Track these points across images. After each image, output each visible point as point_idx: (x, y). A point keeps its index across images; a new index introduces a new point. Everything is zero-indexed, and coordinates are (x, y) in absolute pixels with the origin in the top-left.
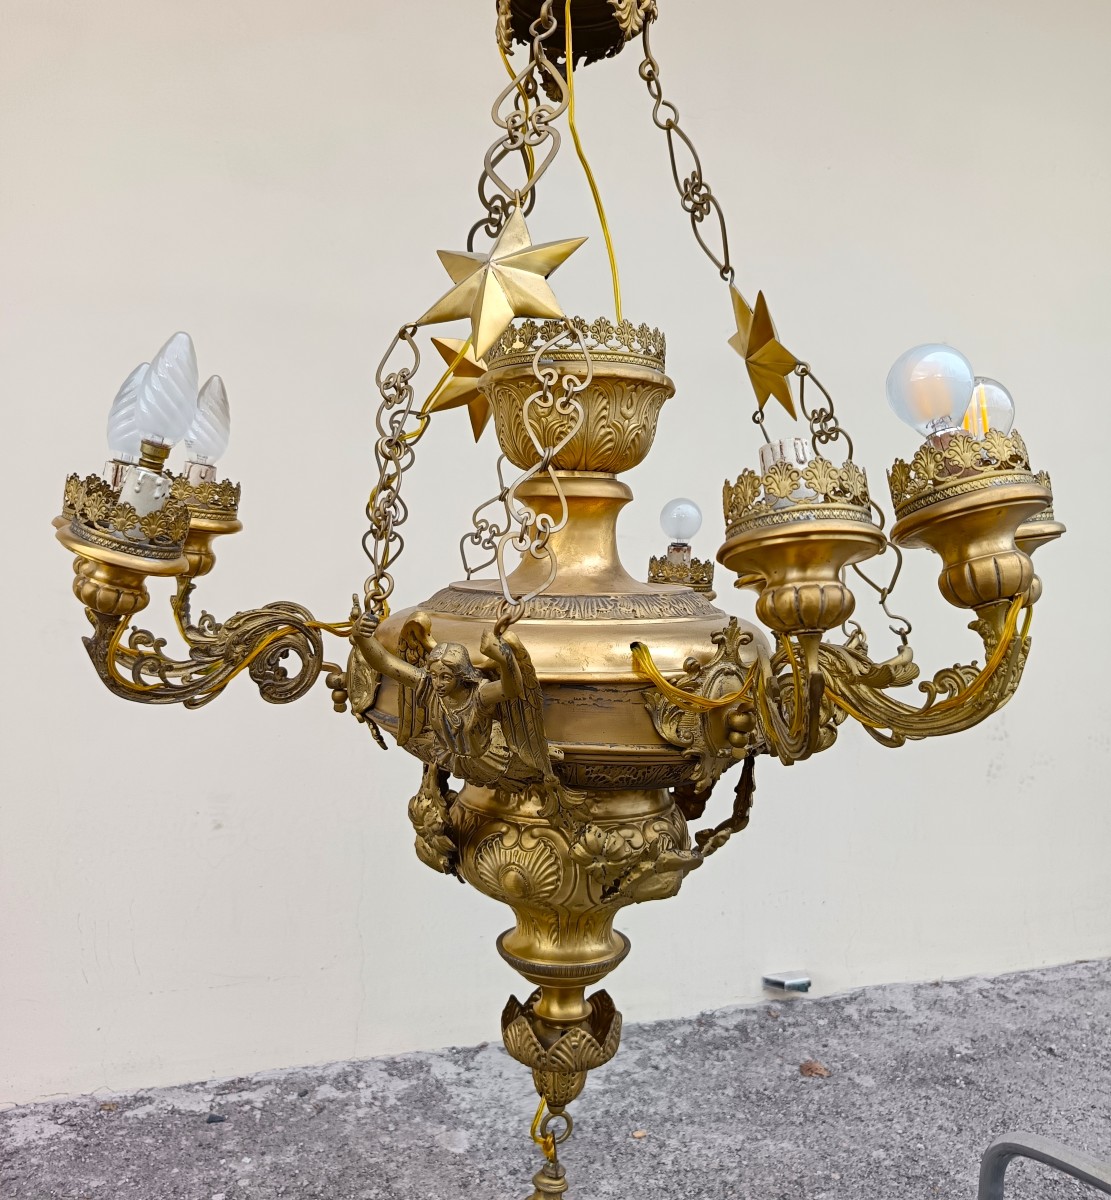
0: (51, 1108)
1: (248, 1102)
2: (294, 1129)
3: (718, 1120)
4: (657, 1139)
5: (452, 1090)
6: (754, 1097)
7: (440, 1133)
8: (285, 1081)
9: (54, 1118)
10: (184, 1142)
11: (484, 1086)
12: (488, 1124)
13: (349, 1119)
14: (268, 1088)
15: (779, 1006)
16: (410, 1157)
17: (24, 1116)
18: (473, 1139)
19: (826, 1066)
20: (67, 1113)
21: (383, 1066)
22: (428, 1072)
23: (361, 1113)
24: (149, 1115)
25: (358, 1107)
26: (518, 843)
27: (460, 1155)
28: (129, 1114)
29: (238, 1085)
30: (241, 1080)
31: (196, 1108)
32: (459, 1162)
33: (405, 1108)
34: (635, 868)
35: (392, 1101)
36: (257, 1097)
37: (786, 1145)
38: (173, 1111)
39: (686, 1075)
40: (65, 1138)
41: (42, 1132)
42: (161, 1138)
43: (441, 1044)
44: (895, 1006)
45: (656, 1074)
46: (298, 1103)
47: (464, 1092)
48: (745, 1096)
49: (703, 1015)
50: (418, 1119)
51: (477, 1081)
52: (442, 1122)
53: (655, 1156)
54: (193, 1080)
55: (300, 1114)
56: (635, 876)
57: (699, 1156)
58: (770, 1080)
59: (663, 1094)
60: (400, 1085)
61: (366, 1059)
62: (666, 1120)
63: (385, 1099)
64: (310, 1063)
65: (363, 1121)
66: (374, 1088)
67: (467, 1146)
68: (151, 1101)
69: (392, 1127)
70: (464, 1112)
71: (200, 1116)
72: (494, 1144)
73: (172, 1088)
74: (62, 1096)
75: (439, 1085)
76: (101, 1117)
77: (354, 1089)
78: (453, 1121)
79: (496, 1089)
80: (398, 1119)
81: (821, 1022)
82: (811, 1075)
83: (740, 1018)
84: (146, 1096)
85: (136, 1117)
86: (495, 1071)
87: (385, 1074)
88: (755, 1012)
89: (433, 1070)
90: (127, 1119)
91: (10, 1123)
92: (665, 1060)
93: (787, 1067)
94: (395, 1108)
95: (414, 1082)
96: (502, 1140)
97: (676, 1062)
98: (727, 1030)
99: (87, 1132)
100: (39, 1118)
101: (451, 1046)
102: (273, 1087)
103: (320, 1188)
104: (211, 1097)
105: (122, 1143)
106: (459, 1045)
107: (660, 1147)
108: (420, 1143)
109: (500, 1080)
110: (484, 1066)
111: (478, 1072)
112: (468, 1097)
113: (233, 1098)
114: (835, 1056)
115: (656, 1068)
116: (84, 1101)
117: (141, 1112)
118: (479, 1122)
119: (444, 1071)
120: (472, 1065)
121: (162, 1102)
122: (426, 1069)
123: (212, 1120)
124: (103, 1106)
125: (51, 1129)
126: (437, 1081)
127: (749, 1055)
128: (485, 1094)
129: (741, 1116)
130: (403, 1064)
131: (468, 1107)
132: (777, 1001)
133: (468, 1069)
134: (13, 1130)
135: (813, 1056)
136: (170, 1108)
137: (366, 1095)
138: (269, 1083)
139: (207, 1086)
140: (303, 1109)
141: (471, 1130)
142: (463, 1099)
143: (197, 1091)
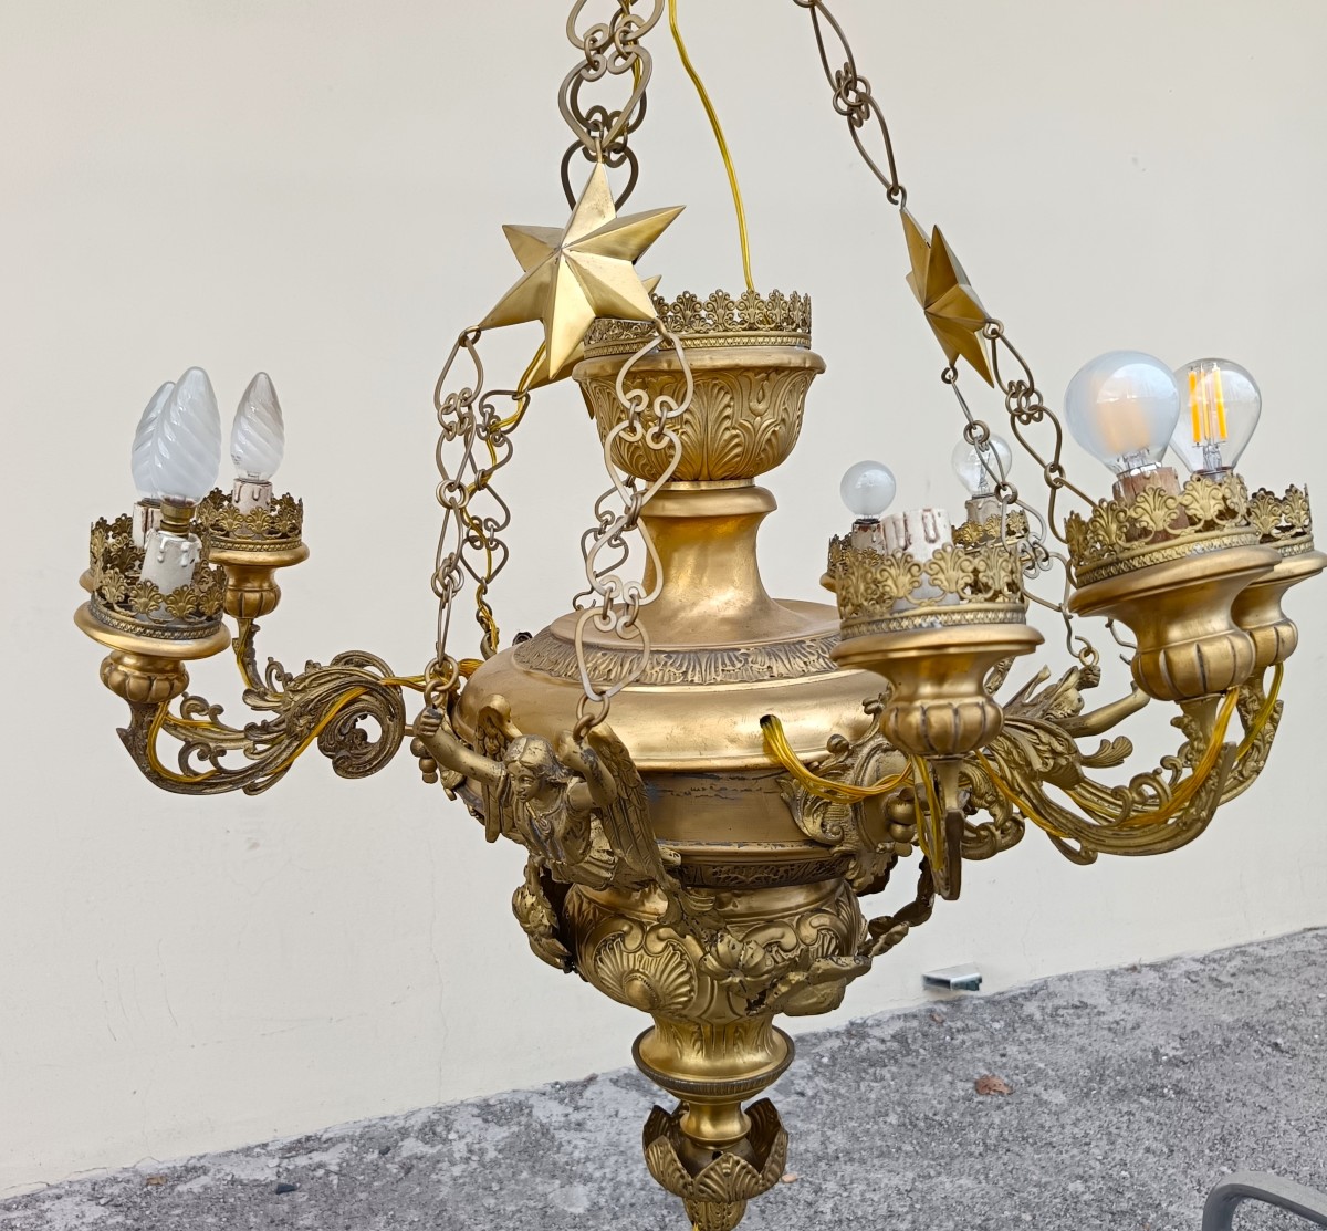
0: (89, 1185)
1: (320, 1165)
2: (380, 1195)
3: (881, 1155)
4: (811, 1183)
5: (561, 1135)
6: (922, 1124)
7: (553, 1190)
8: (361, 1136)
9: (94, 1198)
10: (253, 1219)
11: (599, 1129)
12: (609, 1176)
13: (444, 1179)
14: (342, 1147)
15: (944, 1008)
16: (521, 1222)
17: (59, 1197)
18: (593, 1195)
19: (1006, 1080)
20: (108, 1191)
21: (476, 1111)
22: (530, 1114)
23: (457, 1171)
24: (206, 1188)
25: (453, 1164)
26: (643, 946)
27: (579, 1216)
28: (181, 1188)
29: (305, 1145)
30: (308, 1138)
31: (260, 1176)
32: (579, 1224)
33: (508, 1161)
34: (783, 979)
35: (491, 1154)
36: (331, 1158)
37: (965, 1181)
38: (233, 1182)
39: (839, 1101)
40: (111, 1222)
41: (84, 1216)
42: (225, 1215)
43: (541, 1080)
44: (1085, 1000)
45: (803, 1102)
46: (381, 1163)
47: (576, 1138)
48: (911, 1123)
49: (852, 1024)
50: (525, 1175)
51: (589, 1123)
52: (553, 1176)
53: (810, 1204)
54: (252, 1143)
55: (384, 1176)
56: (784, 989)
57: (863, 1200)
58: (940, 1103)
59: (814, 1127)
60: (498, 1134)
61: (453, 1104)
62: (820, 1159)
63: (482, 1152)
64: (389, 1112)
65: (461, 1181)
66: (469, 1139)
67: (587, 1204)
68: (205, 1171)
69: (495, 1187)
70: (579, 1162)
71: (266, 1185)
72: (618, 1200)
73: (227, 1154)
74: (99, 1172)
75: (545, 1131)
76: (149, 1193)
77: (445, 1141)
78: (567, 1174)
79: (613, 1131)
80: (501, 1175)
81: (997, 1026)
82: (988, 1094)
83: (897, 1026)
84: (198, 1165)
85: (190, 1192)
86: (610, 1110)
87: (479, 1121)
88: (915, 1016)
89: (535, 1112)
90: (180, 1195)
91: (44, 1207)
92: (811, 1084)
93: (959, 1085)
94: (495, 1163)
95: (515, 1129)
96: (628, 1194)
97: (825, 1086)
98: (883, 1041)
99: (136, 1213)
100: (78, 1199)
101: (553, 1081)
102: (348, 1145)
104: (276, 1161)
105: (178, 1224)
106: (563, 1080)
107: (816, 1193)
108: (532, 1204)
109: (617, 1120)
110: (596, 1103)
111: (590, 1112)
112: (581, 1143)
113: (302, 1161)
114: (1017, 1067)
115: (802, 1094)
116: (127, 1175)
117: (196, 1185)
118: (598, 1174)
119: (549, 1112)
120: (581, 1103)
121: (219, 1171)
122: (527, 1111)
123: (282, 1190)
124: (149, 1180)
125: (94, 1212)
126: (541, 1125)
127: (913, 1071)
128: (601, 1138)
129: (908, 1148)
130: (498, 1107)
131: (583, 1155)
132: (942, 1002)
133: (577, 1109)
134: (49, 1215)
135: (989, 1069)
136: (229, 1178)
137: (460, 1149)
138: (342, 1140)
139: (269, 1149)
140: (387, 1170)
141: (590, 1184)
142: (576, 1147)
143: (258, 1155)
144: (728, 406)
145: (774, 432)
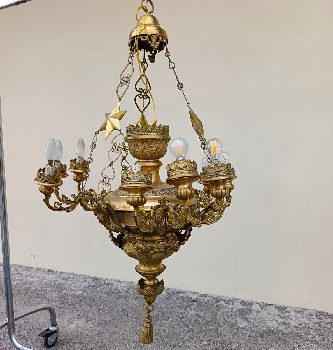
1: (204, 300)
7: (240, 321)
8: (215, 298)
12: (254, 323)
13: (222, 310)
14: (210, 298)
16: (228, 323)
18: (247, 325)
20: (169, 290)
23: (225, 310)
24: (183, 296)
25: (226, 308)
28: (179, 294)
29: (205, 295)
30: (206, 294)
31: (193, 297)
32: (239, 328)
33: (237, 312)
35: (235, 310)
36: (206, 299)
38: (188, 297)
42: (181, 301)
43: (260, 301)
45: (318, 328)
46: (214, 303)
47: (255, 314)
50: (238, 316)
51: (262, 312)
52: (243, 319)
55: (212, 306)
59: (315, 333)
60: (241, 307)
61: (238, 298)
64: (223, 295)
65: (224, 312)
66: (234, 306)
67: (244, 326)
69: (230, 315)
70: (251, 318)
71: (192, 299)
72: (252, 328)
73: (191, 292)
74: (170, 287)
76: (175, 293)
77: (229, 304)
78: (246, 319)
79: (265, 316)
80: (233, 314)
84: (185, 292)
86: (269, 312)
87: (240, 303)
89: (253, 306)
94: (234, 312)
95: (245, 307)
96: (255, 328)
99: (170, 295)
101: (263, 302)
103: (203, 322)
104: (197, 296)
105: (174, 300)
106: (265, 303)
108: (233, 321)
109: (268, 314)
110: (267, 309)
111: (264, 310)
113: (201, 298)
115: (320, 326)
116: (174, 289)
117: (181, 295)
118: (252, 322)
119: (255, 307)
120: (264, 308)
121: (187, 294)
122: (251, 305)
123: (194, 301)
124: (176, 291)
125: (164, 293)
126: (251, 309)
128: (261, 316)
130: (246, 302)
131: (253, 317)
133: (262, 309)
136: (188, 296)
137: (230, 307)
138: (212, 297)
139: (198, 293)
140: (214, 305)
141: (249, 323)
143: (196, 294)
144: (146, 145)
145: (156, 151)
